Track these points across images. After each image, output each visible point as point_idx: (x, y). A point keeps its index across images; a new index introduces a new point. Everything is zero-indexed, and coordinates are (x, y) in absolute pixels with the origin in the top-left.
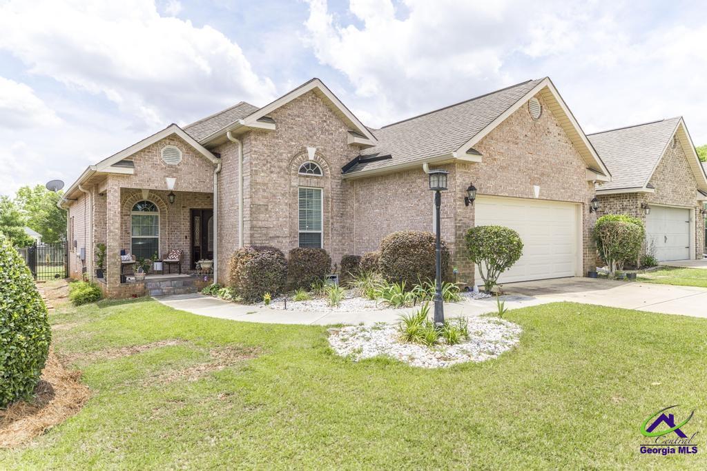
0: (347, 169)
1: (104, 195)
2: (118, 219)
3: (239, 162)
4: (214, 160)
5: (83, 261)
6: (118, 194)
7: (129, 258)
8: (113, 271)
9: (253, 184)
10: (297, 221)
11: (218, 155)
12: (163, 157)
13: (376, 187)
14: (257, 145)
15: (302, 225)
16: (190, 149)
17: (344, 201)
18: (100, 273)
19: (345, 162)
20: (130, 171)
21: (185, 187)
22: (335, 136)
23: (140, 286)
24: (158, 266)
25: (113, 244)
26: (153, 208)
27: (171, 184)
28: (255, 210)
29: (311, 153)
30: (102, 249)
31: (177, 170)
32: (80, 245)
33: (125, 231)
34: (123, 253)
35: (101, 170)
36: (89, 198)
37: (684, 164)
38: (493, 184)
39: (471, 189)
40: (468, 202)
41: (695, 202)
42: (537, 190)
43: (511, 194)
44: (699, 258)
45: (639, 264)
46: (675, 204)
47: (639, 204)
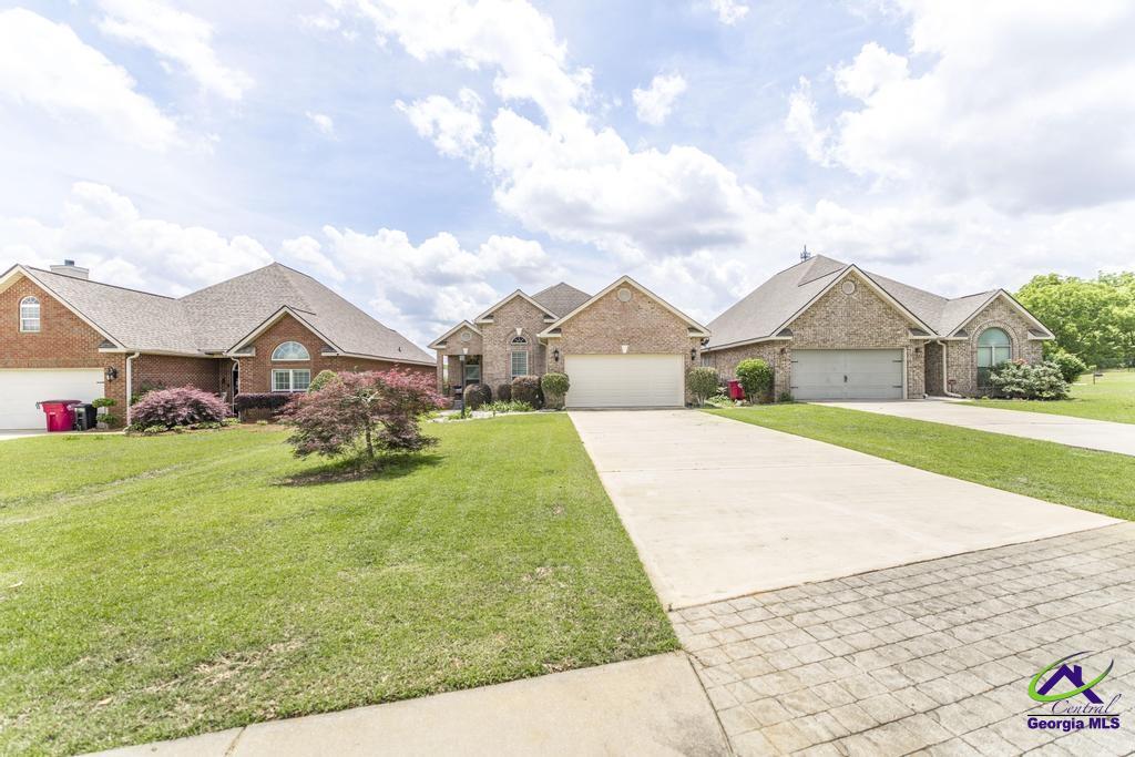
9: (485, 351)
10: (511, 370)
12: (461, 338)
14: (487, 331)
15: (514, 372)
17: (542, 357)
20: (444, 347)
21: (473, 352)
22: (535, 319)
23: (452, 404)
26: (477, 363)
27: (466, 351)
29: (519, 332)
31: (468, 344)
34: (458, 388)
37: (876, 306)
38: (580, 347)
39: (556, 352)
40: (557, 359)
41: (903, 341)
42: (625, 348)
43: (599, 353)
44: (912, 397)
45: (776, 398)
46: (853, 346)
47: (777, 349)
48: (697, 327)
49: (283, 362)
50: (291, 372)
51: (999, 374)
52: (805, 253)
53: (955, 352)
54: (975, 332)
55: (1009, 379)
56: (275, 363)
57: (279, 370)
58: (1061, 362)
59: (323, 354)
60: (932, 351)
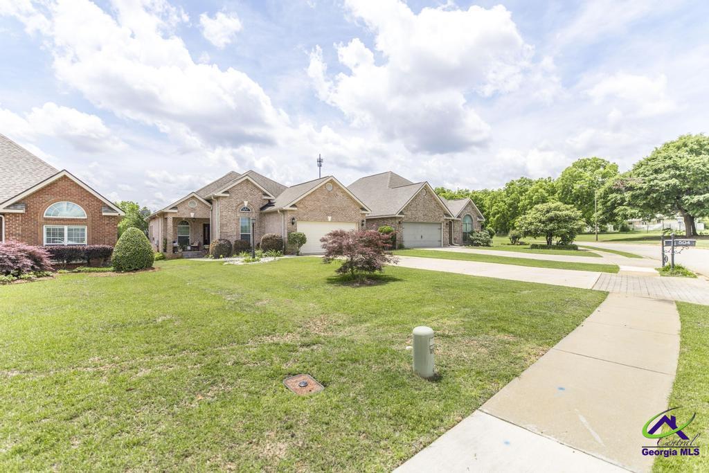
0: (262, 209)
1: (166, 218)
2: (172, 229)
3: (217, 207)
4: (210, 206)
5: (158, 246)
6: (172, 220)
7: (176, 244)
8: (170, 249)
9: (221, 216)
10: (240, 230)
11: (211, 203)
12: (189, 205)
13: (271, 216)
14: (223, 202)
15: (242, 231)
16: (200, 201)
17: (261, 222)
18: (165, 250)
19: (261, 206)
20: (176, 211)
21: (198, 216)
22: (257, 196)
23: (180, 255)
24: (189, 248)
25: (170, 238)
26: (187, 224)
27: (192, 215)
28: (222, 226)
29: (246, 203)
30: (165, 240)
31: (195, 210)
32: (156, 240)
33: (175, 233)
34: (174, 242)
35: (165, 211)
36: (160, 220)
37: (433, 202)
38: (305, 217)
39: (293, 219)
40: (293, 223)
41: (442, 219)
42: (330, 218)
43: (316, 220)
44: (445, 246)
45: (397, 247)
46: (425, 221)
47: (397, 221)
48: (366, 208)
49: (55, 219)
50: (66, 228)
51: (472, 235)
52: (320, 159)
53: (456, 224)
54: (462, 216)
55: (476, 238)
56: (46, 219)
57: (51, 227)
58: (489, 231)
59: (104, 214)
60: (450, 224)
